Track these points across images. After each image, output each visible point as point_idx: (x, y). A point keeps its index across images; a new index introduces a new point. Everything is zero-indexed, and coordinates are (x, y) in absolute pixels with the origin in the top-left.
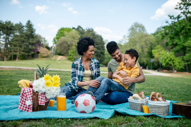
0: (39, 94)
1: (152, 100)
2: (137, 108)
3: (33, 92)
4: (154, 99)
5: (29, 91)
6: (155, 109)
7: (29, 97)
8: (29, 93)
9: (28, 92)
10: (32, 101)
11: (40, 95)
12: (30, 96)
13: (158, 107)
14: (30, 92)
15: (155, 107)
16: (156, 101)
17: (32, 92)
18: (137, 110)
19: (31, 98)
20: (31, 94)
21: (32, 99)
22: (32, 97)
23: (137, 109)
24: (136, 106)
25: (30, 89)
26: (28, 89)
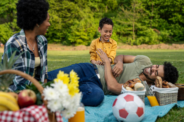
1: (163, 87)
3: (49, 114)
5: (41, 113)
6: (169, 98)
8: (43, 118)
9: (41, 117)
13: (171, 94)
14: (44, 114)
16: (169, 88)
20: (46, 119)
25: (41, 110)
26: (37, 110)
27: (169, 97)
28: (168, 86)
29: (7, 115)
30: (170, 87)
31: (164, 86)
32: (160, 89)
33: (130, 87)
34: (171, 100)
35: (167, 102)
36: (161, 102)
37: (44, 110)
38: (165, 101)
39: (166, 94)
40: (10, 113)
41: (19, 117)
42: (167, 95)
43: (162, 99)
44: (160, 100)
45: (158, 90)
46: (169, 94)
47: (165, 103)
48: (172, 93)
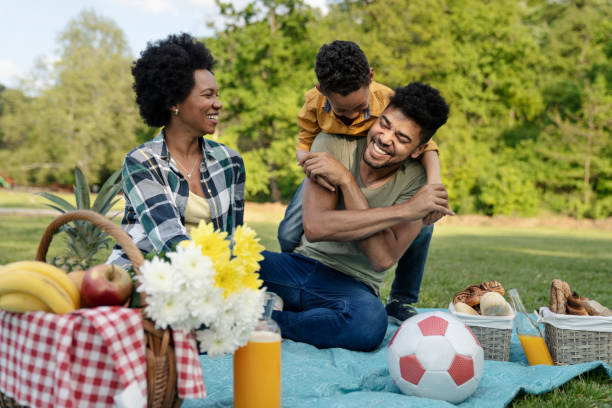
0: (179, 338)
1: (568, 312)
2: (499, 348)
3: (146, 332)
4: (577, 306)
5: (122, 327)
6: (587, 346)
7: (132, 365)
8: (127, 342)
9: (119, 337)
10: (144, 384)
11: (185, 346)
12: (134, 356)
13: (593, 336)
14: (131, 331)
15: (586, 337)
16: (587, 316)
17: (140, 335)
18: (495, 357)
19: (140, 370)
20: (137, 345)
21: (147, 375)
22: (143, 360)
23: (498, 354)
24: (494, 342)
25: (125, 317)
26: (114, 317)
27: (584, 343)
28: (584, 310)
29: (41, 323)
30: (591, 313)
31: (571, 309)
32: (558, 316)
33: (467, 303)
34: (593, 352)
35: (579, 356)
36: (558, 357)
37: (135, 319)
38: (573, 353)
39: (577, 332)
40: (49, 318)
41: (64, 331)
42: (581, 337)
43: (564, 348)
44: (558, 350)
45: (552, 319)
46: (587, 334)
47: (574, 359)
48: (598, 333)
